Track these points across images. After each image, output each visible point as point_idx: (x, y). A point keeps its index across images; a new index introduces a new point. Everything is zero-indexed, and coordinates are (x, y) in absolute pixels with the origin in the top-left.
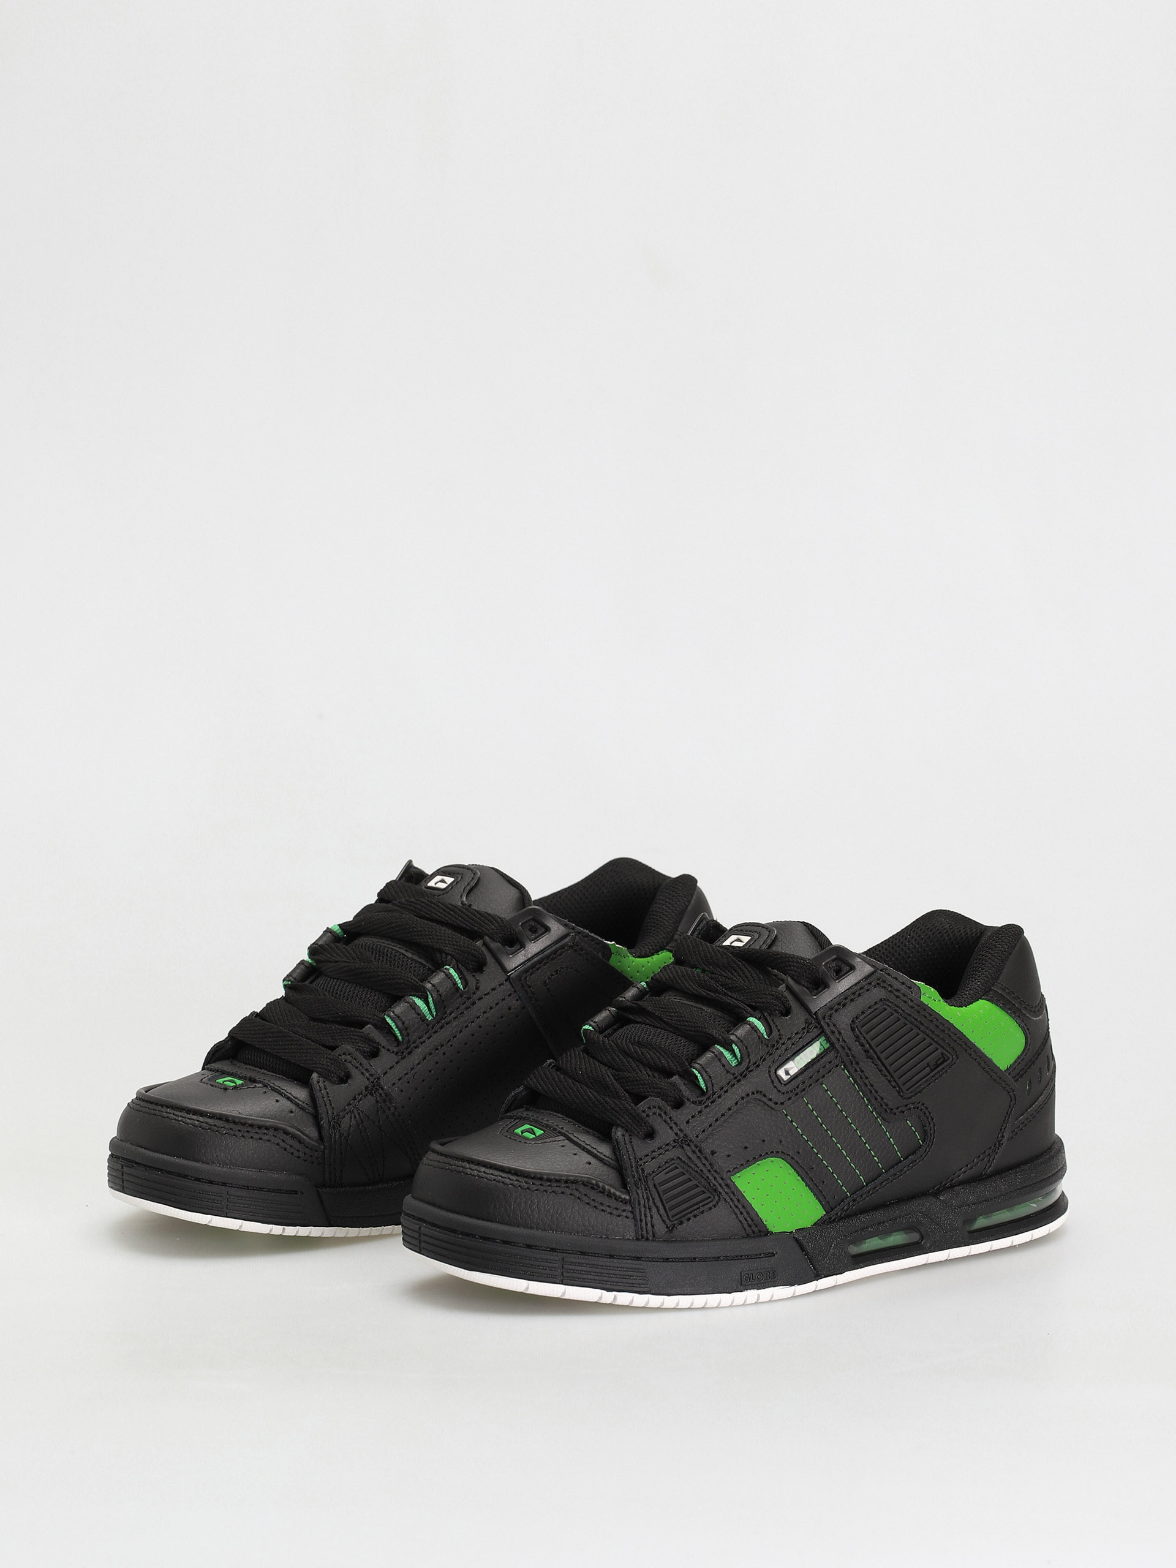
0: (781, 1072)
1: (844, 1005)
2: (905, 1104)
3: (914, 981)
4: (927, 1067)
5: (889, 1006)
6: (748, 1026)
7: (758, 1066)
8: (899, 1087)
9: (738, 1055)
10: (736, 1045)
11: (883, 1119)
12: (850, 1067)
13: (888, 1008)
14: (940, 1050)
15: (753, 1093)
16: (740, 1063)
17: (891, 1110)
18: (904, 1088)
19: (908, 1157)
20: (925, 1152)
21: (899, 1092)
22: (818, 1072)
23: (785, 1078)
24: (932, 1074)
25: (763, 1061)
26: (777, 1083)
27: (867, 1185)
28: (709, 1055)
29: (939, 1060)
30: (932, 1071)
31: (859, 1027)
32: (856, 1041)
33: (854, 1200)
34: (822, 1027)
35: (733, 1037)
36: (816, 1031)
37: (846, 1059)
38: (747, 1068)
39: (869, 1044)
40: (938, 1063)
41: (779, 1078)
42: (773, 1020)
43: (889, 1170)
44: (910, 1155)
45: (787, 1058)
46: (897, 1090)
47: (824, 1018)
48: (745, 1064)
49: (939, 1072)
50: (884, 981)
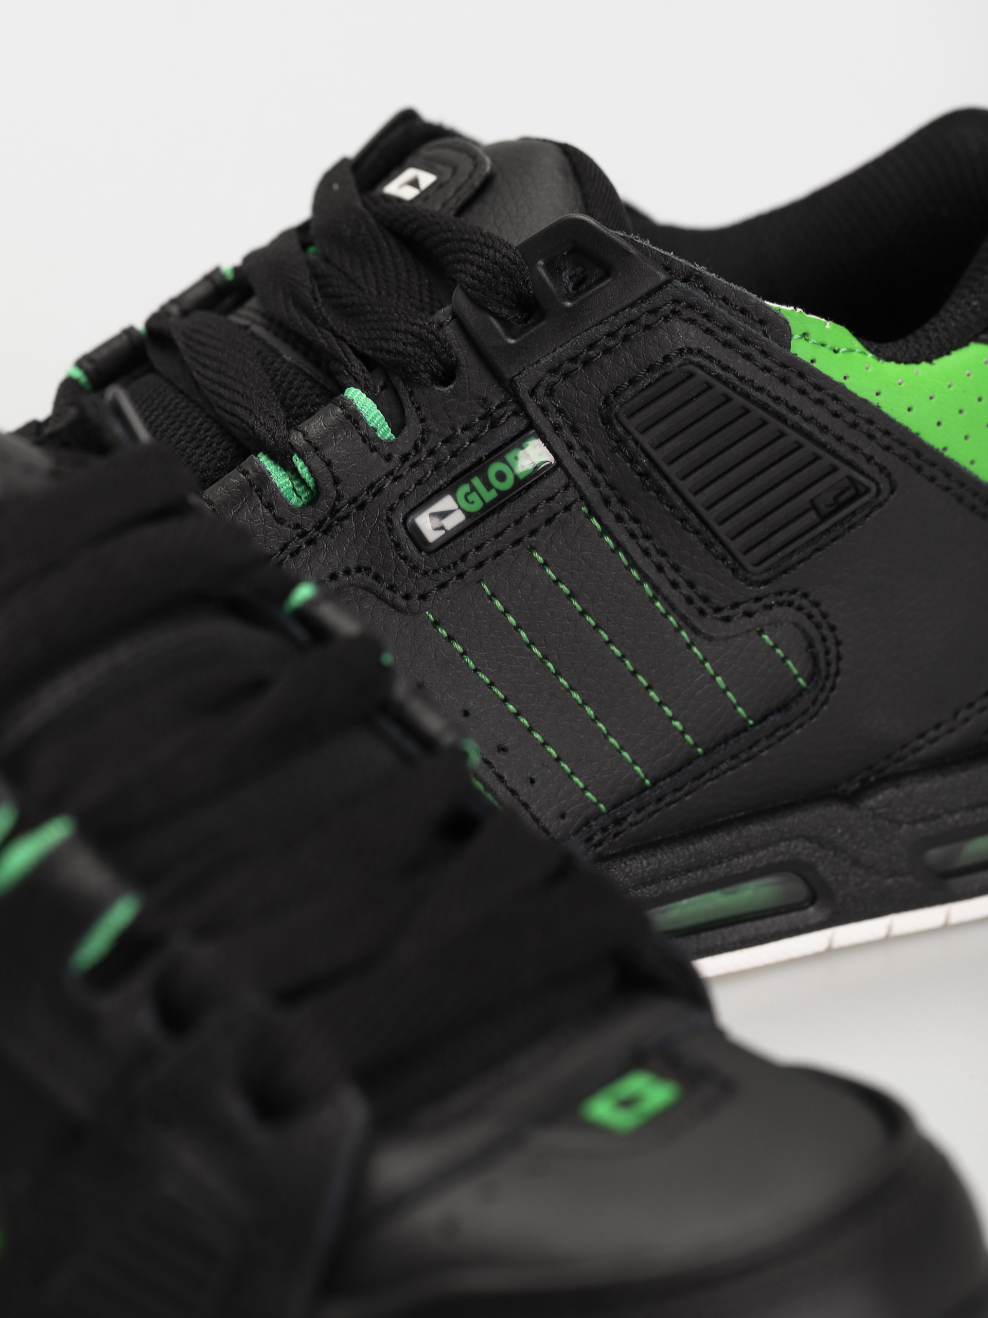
0: (425, 522)
1: (587, 363)
2: (754, 595)
3: (775, 306)
4: (807, 511)
5: (701, 367)
6: (339, 410)
7: (361, 507)
8: (734, 556)
9: (310, 481)
10: (302, 457)
11: (694, 630)
12: (602, 510)
13: (699, 371)
14: (845, 470)
15: (347, 572)
16: (313, 500)
17: (718, 610)
18: (746, 560)
19: (765, 718)
20: (814, 703)
21: (733, 570)
22: (517, 522)
23: (432, 536)
24: (823, 527)
25: (374, 495)
26: (410, 548)
27: (654, 783)
28: (234, 479)
29: (842, 493)
30: (824, 518)
31: (623, 418)
32: (613, 450)
33: (618, 822)
34: (528, 416)
35: (297, 438)
36: (518, 424)
37: (590, 492)
38: (334, 511)
39: (647, 456)
40: (843, 498)
41: (416, 535)
42: (411, 394)
43: (714, 748)
44: (772, 713)
45: (436, 487)
46: (728, 566)
47: (532, 393)
48: (325, 504)
49: (841, 522)
50: (691, 306)
